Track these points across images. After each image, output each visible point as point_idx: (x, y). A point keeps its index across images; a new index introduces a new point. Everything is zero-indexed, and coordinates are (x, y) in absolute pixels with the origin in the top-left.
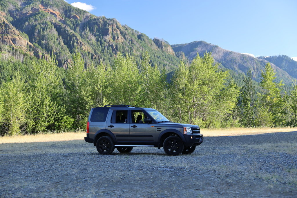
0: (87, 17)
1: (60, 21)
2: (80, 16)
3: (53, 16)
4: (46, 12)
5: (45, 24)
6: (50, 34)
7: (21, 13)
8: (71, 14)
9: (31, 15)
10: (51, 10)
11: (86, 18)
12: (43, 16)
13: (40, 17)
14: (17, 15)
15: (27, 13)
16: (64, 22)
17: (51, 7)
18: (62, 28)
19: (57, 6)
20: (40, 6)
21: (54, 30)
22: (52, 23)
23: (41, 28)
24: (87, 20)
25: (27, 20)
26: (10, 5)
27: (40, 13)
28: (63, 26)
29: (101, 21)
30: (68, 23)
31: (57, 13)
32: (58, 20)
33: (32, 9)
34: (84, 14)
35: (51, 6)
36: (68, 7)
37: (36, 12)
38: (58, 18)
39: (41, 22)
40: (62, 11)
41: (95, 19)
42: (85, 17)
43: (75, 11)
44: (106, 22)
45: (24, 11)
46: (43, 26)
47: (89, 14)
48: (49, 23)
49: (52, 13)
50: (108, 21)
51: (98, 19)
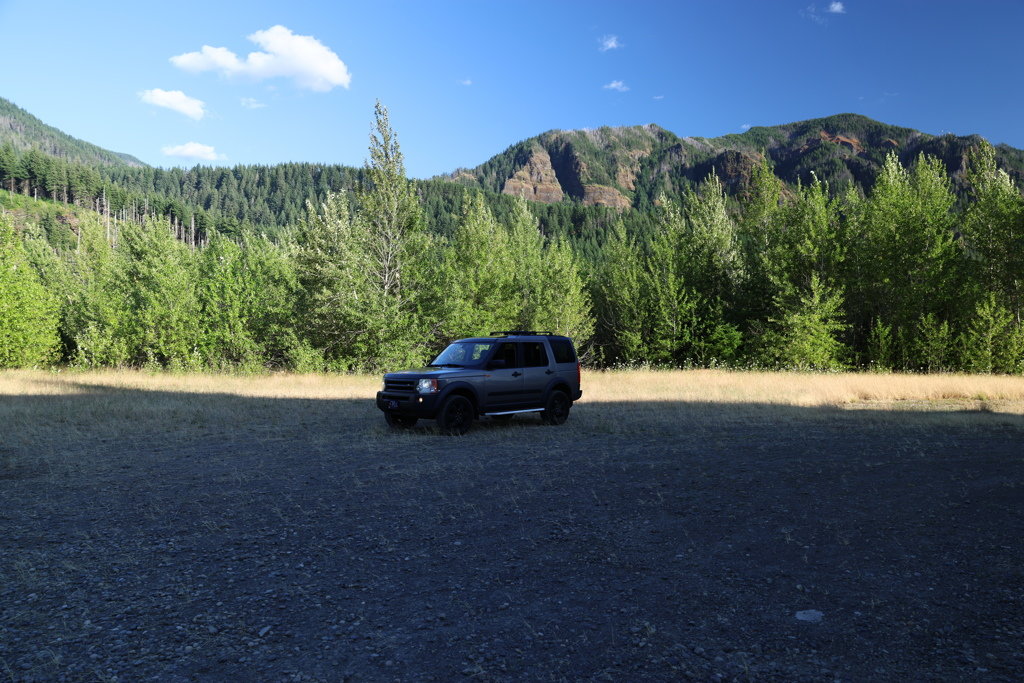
0: (915, 140)
1: (859, 155)
2: (900, 140)
3: (846, 149)
4: (833, 142)
5: (832, 163)
6: (840, 180)
7: (790, 151)
8: (881, 140)
9: (806, 152)
10: (842, 138)
11: (911, 143)
12: (828, 150)
13: (821, 153)
14: (782, 155)
15: (799, 149)
16: (867, 156)
17: (841, 133)
18: (862, 167)
19: (854, 128)
20: (823, 134)
21: (848, 172)
22: (844, 161)
23: (824, 171)
24: (914, 146)
25: (799, 162)
26: (772, 140)
27: (822, 146)
28: (864, 163)
29: (945, 143)
30: (874, 156)
31: (854, 141)
32: (855, 153)
33: (808, 141)
34: (907, 137)
35: (843, 131)
36: (876, 127)
37: (815, 144)
38: (855, 151)
39: (824, 161)
40: (863, 136)
41: (931, 142)
42: (909, 141)
43: (889, 132)
44: (956, 143)
45: (795, 147)
46: (826, 168)
47: (919, 134)
48: (839, 162)
49: (844, 143)
50: (960, 143)
51: (938, 140)
